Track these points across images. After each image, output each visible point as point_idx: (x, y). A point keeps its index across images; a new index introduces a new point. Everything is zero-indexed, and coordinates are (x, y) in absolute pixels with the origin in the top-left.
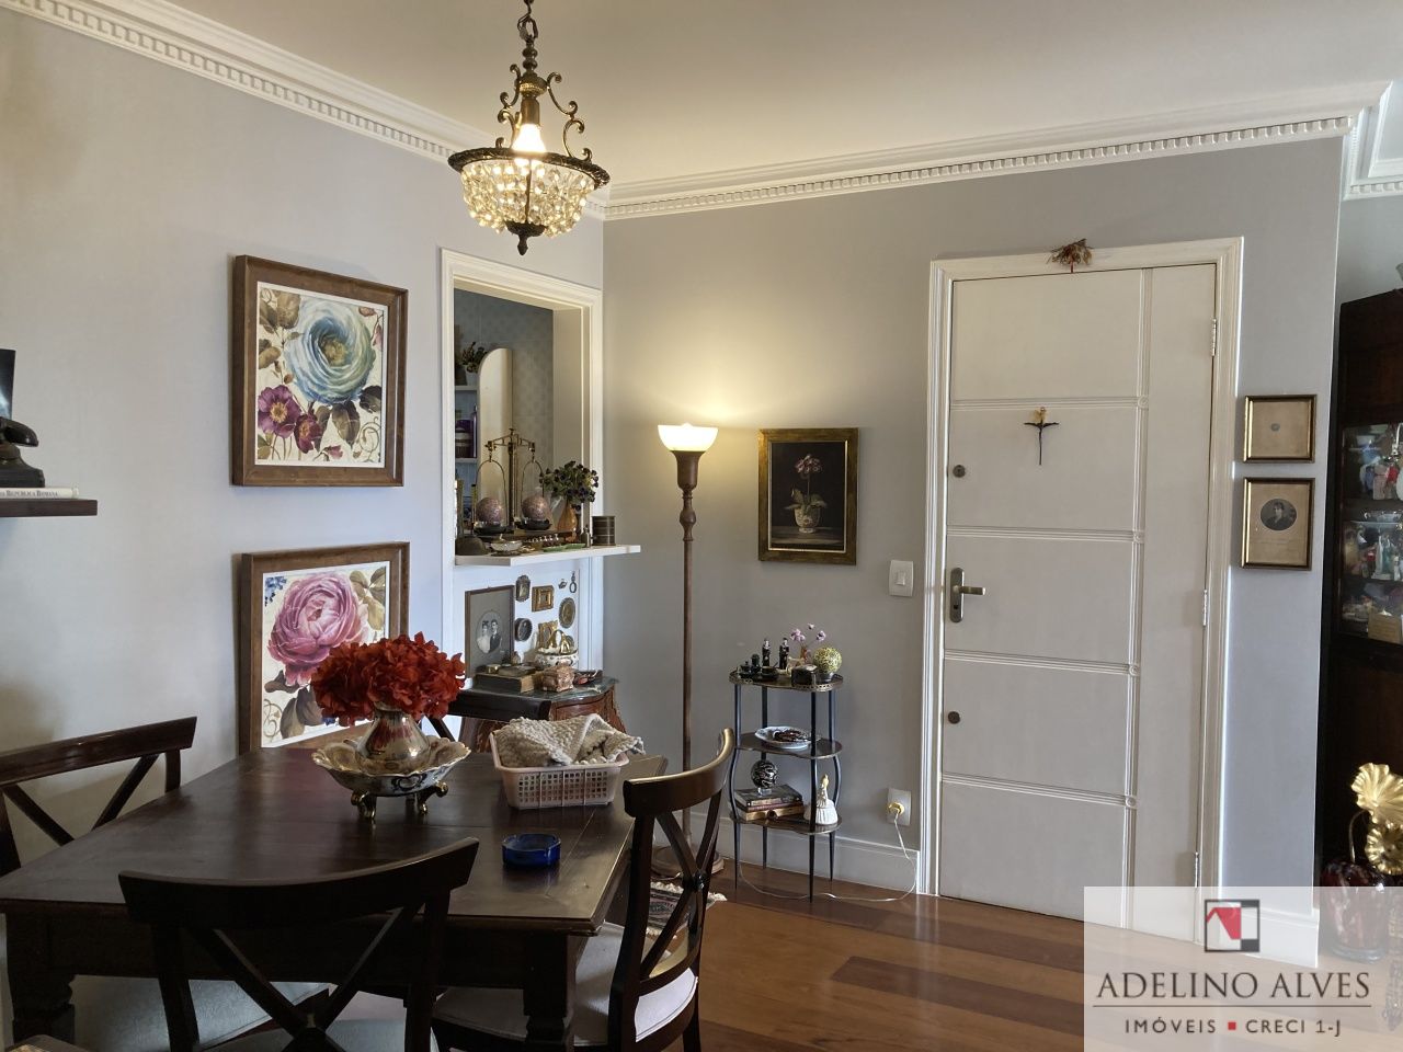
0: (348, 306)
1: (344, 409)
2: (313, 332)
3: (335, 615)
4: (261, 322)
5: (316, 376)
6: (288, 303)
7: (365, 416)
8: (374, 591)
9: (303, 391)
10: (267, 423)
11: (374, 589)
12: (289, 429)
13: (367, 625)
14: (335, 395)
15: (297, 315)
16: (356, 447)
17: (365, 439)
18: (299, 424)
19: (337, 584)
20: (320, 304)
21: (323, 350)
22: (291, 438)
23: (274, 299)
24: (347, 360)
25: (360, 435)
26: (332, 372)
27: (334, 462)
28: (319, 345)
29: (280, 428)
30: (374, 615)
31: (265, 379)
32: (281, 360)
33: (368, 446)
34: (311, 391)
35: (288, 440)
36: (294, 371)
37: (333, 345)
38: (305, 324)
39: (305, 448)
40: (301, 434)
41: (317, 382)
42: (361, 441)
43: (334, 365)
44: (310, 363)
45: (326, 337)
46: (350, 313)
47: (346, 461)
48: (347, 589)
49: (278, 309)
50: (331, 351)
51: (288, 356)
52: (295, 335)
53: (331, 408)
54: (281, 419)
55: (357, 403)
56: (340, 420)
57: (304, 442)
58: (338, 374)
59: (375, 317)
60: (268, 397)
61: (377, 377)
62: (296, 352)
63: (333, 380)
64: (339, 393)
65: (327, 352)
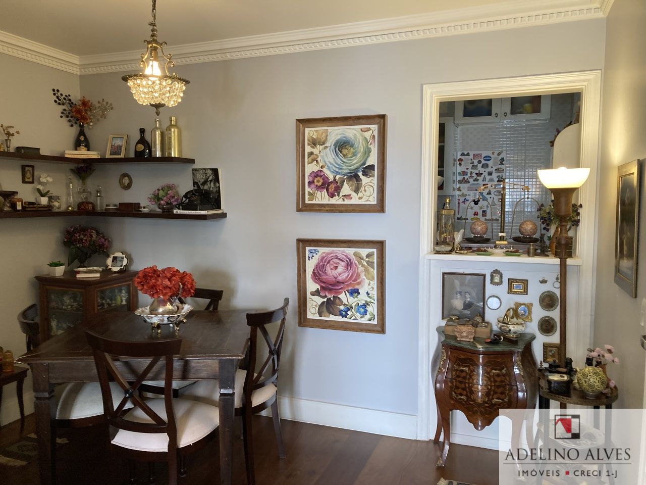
0: (354, 129)
1: (353, 177)
2: (335, 145)
3: (344, 269)
4: (309, 144)
5: (337, 164)
6: (322, 134)
7: (365, 180)
8: (367, 262)
9: (330, 171)
10: (313, 186)
11: (368, 261)
12: (324, 188)
13: (364, 277)
14: (348, 171)
15: (326, 139)
16: (360, 195)
17: (365, 191)
18: (328, 186)
19: (346, 256)
20: (337, 132)
21: (341, 152)
22: (325, 192)
23: (315, 134)
24: (354, 155)
25: (362, 189)
26: (346, 161)
27: (347, 202)
28: (339, 150)
29: (319, 188)
30: (368, 273)
31: (310, 168)
32: (319, 159)
33: (368, 193)
34: (334, 170)
35: (323, 193)
36: (326, 163)
37: (346, 149)
38: (331, 142)
39: (332, 196)
40: (330, 190)
41: (338, 166)
42: (363, 192)
43: (347, 158)
44: (334, 159)
45: (342, 146)
46: (355, 132)
47: (355, 200)
48: (351, 259)
49: (317, 138)
50: (345, 151)
51: (323, 157)
52: (326, 147)
53: (346, 177)
54: (319, 184)
55: (360, 174)
56: (351, 182)
57: (331, 193)
58: (350, 161)
59: (371, 131)
60: (313, 175)
61: (373, 160)
62: (326, 155)
63: (347, 165)
64: (350, 170)
65: (343, 153)
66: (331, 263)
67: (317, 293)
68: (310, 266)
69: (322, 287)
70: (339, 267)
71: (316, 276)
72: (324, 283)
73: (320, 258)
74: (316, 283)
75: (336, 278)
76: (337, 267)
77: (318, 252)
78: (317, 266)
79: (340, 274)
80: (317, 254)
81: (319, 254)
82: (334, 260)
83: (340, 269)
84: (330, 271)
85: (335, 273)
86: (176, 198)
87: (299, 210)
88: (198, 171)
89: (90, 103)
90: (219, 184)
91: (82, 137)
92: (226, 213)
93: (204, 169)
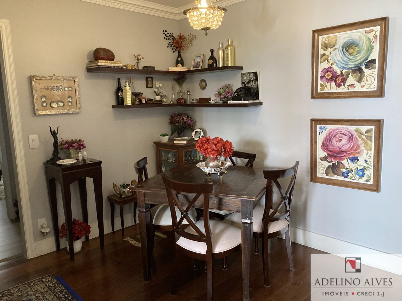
0: (359, 32)
1: (358, 70)
2: (343, 47)
3: (347, 142)
4: (322, 48)
5: (344, 61)
6: (333, 39)
7: (366, 71)
8: (366, 136)
9: (338, 67)
10: (324, 79)
11: (367, 136)
12: (332, 80)
13: (363, 148)
14: (353, 66)
15: (336, 42)
16: (362, 84)
17: (367, 80)
18: (336, 78)
19: (349, 132)
20: (345, 36)
21: (347, 51)
22: (333, 83)
23: (327, 39)
24: (359, 52)
25: (365, 79)
26: (352, 58)
27: (351, 90)
28: (346, 50)
29: (329, 80)
30: (367, 145)
31: (322, 66)
32: (329, 59)
33: (369, 82)
34: (342, 66)
35: (332, 84)
36: (335, 61)
37: (352, 48)
38: (339, 45)
39: (339, 86)
40: (337, 81)
41: (344, 63)
42: (365, 81)
43: (353, 55)
44: (341, 57)
45: (348, 47)
46: (360, 34)
47: (358, 88)
48: (353, 134)
49: (328, 42)
50: (351, 51)
51: (332, 57)
52: (336, 49)
53: (351, 71)
54: (329, 78)
55: (363, 67)
56: (355, 74)
57: (338, 84)
58: (354, 58)
59: (374, 32)
60: (324, 71)
61: (375, 55)
62: (335, 55)
63: (352, 61)
64: (354, 65)
65: (349, 52)
66: (336, 136)
67: (325, 159)
68: (320, 139)
69: (329, 155)
70: (342, 140)
71: (325, 146)
72: (330, 151)
73: (328, 133)
74: (325, 151)
75: (340, 148)
76: (341, 140)
77: (327, 128)
78: (325, 139)
79: (343, 146)
80: (325, 130)
81: (327, 130)
82: (339, 135)
83: (344, 141)
84: (335, 143)
85: (339, 144)
86: (230, 93)
87: (313, 97)
88: (245, 74)
89: (184, 37)
90: (258, 82)
91: (179, 58)
92: (262, 102)
93: (249, 73)
